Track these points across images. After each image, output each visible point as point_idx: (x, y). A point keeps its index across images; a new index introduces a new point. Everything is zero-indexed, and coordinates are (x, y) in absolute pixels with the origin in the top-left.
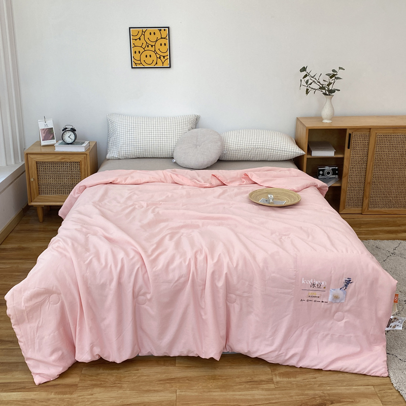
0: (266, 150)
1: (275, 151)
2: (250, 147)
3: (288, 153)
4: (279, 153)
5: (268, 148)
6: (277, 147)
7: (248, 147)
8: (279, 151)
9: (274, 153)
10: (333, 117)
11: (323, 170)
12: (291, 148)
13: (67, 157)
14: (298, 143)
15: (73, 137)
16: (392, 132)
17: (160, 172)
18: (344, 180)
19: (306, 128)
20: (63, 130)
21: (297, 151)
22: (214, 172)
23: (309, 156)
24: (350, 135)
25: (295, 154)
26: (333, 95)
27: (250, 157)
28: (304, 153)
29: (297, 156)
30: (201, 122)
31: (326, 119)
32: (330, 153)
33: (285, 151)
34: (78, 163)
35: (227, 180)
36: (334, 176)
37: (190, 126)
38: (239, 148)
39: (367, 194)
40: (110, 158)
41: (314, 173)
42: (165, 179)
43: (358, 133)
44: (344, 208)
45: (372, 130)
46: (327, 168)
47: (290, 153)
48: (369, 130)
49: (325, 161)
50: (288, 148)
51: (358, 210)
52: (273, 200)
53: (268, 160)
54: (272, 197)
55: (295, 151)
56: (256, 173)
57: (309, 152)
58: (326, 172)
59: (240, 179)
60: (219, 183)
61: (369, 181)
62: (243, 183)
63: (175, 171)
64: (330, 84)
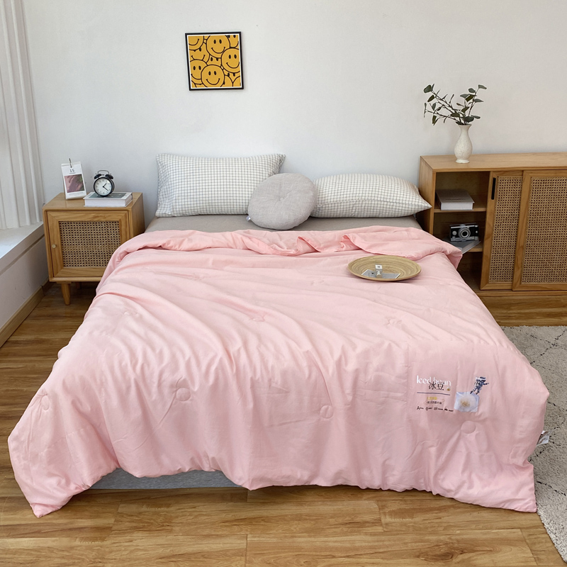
0: (376, 202)
1: (389, 203)
2: (354, 198)
3: (407, 206)
4: (394, 207)
5: (379, 199)
6: (392, 198)
7: (351, 198)
8: (395, 204)
9: (388, 206)
10: (471, 156)
11: (457, 230)
12: (411, 200)
13: (101, 214)
14: (422, 193)
15: (109, 187)
16: (553, 175)
17: (228, 234)
18: (487, 243)
19: (433, 171)
20: (95, 178)
21: (420, 204)
22: (303, 233)
23: (438, 211)
24: (494, 179)
25: (417, 207)
26: (471, 125)
27: (354, 212)
28: (430, 206)
29: (420, 210)
30: (286, 165)
31: (462, 158)
32: (467, 206)
33: (403, 204)
34: (117, 223)
35: (320, 245)
36: (473, 238)
37: (270, 171)
38: (338, 199)
39: (519, 262)
40: (161, 215)
41: (444, 234)
42: (235, 243)
43: (506, 178)
44: (487, 282)
45: (525, 173)
46: (463, 227)
47: (410, 207)
48: (521, 173)
49: (461, 217)
50: (408, 199)
51: (507, 285)
52: (381, 273)
53: (380, 216)
54: (381, 268)
55: (416, 203)
56: (362, 235)
57: (438, 204)
58: (461, 231)
59: (338, 243)
60: (307, 248)
61: (521, 244)
62: (342, 249)
63: (249, 233)
64: (466, 108)
